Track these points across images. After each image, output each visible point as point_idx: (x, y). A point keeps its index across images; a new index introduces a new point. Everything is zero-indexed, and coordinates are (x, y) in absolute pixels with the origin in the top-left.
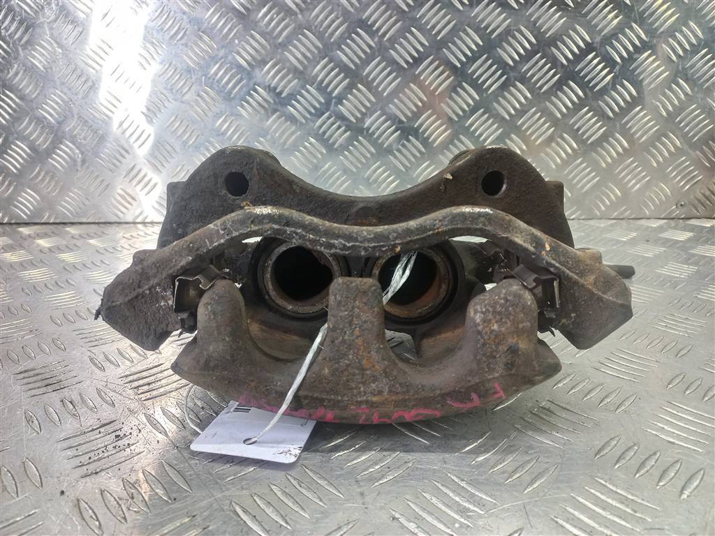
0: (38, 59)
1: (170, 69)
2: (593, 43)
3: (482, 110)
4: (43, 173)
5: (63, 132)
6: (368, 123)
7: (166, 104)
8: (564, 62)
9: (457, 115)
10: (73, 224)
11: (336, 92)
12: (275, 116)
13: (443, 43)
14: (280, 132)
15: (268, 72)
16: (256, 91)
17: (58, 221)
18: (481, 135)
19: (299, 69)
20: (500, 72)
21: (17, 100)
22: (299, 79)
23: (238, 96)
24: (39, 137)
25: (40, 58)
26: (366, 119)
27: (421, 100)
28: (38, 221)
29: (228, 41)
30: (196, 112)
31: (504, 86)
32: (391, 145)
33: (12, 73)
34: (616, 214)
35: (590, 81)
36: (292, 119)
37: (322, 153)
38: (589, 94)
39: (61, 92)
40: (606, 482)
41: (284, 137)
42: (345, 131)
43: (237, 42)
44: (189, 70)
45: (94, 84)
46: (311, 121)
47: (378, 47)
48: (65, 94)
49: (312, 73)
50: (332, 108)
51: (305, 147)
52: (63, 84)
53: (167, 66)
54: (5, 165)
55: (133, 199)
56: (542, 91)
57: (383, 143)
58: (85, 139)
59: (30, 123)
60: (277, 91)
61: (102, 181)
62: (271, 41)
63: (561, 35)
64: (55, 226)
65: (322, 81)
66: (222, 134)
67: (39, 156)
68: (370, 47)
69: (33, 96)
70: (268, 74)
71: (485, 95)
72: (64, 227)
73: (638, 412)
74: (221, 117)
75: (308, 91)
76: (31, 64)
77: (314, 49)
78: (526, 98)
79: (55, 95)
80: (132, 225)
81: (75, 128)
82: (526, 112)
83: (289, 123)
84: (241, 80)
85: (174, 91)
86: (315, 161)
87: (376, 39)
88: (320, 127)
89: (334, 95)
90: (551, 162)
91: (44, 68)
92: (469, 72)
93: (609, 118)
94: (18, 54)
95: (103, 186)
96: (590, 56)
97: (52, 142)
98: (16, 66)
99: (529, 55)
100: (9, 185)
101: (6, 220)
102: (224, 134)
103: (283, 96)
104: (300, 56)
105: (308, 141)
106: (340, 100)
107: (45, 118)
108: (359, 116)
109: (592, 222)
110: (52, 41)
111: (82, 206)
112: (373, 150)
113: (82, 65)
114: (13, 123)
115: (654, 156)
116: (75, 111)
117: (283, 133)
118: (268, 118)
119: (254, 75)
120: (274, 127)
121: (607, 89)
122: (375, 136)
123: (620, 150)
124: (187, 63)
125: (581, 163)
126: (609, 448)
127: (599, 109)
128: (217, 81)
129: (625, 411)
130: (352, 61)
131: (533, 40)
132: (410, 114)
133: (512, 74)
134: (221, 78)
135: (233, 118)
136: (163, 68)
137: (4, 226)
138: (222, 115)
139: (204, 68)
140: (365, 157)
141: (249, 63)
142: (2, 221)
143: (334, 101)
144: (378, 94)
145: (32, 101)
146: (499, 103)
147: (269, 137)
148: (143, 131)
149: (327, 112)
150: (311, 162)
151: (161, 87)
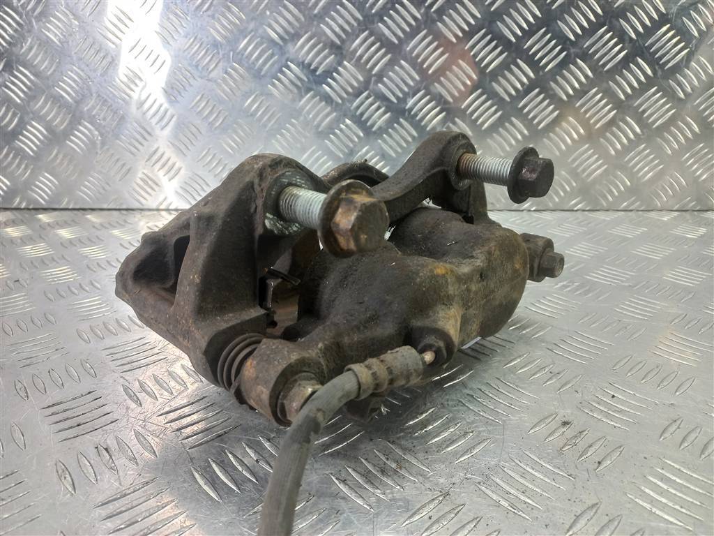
0: (54, 32)
1: (195, 43)
2: (667, 14)
3: (537, 90)
4: (60, 156)
5: (81, 112)
6: (410, 103)
7: (191, 81)
8: (633, 36)
9: (510, 95)
10: (93, 210)
11: (377, 68)
12: (309, 95)
13: (498, 15)
14: (313, 113)
15: (302, 47)
16: (288, 68)
17: (77, 207)
18: (535, 117)
19: (336, 43)
20: (559, 47)
21: (32, 77)
22: (336, 55)
23: (269, 74)
24: (55, 117)
25: (56, 31)
26: (408, 100)
27: (471, 79)
28: (57, 207)
29: (258, 12)
30: (224, 91)
31: (563, 64)
33: (25, 47)
35: (661, 58)
36: (327, 99)
37: (358, 137)
38: (660, 73)
39: (79, 68)
41: (318, 119)
42: (385, 113)
43: (268, 13)
44: (216, 45)
45: (113, 60)
46: (349, 101)
47: (425, 18)
48: (83, 71)
49: (350, 48)
50: (371, 86)
51: (341, 130)
52: (80, 59)
53: (192, 40)
54: (21, 147)
55: (157, 184)
56: (605, 69)
57: (426, 126)
58: (104, 119)
59: (46, 102)
60: (312, 67)
61: (124, 165)
62: (307, 12)
63: (632, 6)
64: (76, 212)
65: (361, 57)
66: (252, 115)
67: (55, 138)
68: (415, 18)
69: (49, 73)
70: (303, 49)
71: (541, 73)
72: (84, 214)
74: (250, 97)
75: (345, 68)
76: (44, 37)
77: (353, 22)
78: (586, 76)
79: (72, 72)
80: (155, 212)
81: (93, 107)
82: (586, 92)
83: (324, 103)
84: (272, 55)
85: (200, 68)
86: (351, 145)
87: (422, 11)
88: (358, 107)
89: (374, 72)
90: (611, 148)
91: (60, 41)
92: (525, 47)
93: (681, 99)
94: (32, 26)
95: (124, 170)
96: (665, 29)
97: (70, 123)
98: (30, 40)
99: (594, 27)
100: (26, 168)
101: (23, 205)
102: (253, 115)
103: (318, 73)
104: (337, 29)
105: (344, 123)
106: (380, 77)
107: (62, 96)
108: (401, 95)
109: (652, 215)
110: (68, 12)
111: (102, 191)
112: (415, 134)
113: (101, 39)
114: (28, 102)
116: (94, 90)
117: (317, 115)
118: (302, 97)
119: (286, 50)
120: (307, 108)
121: (680, 67)
122: (418, 118)
123: (690, 135)
124: (214, 37)
125: (644, 149)
127: (668, 89)
128: (247, 57)
130: (395, 35)
131: (599, 11)
132: (456, 94)
133: (572, 50)
134: (251, 54)
135: (263, 98)
136: (187, 42)
137: (22, 212)
138: (252, 95)
139: (232, 42)
140: (406, 141)
141: (281, 38)
142: (19, 207)
143: (373, 79)
144: (422, 72)
145: (48, 78)
146: (556, 82)
147: (302, 118)
148: (166, 112)
149: (366, 91)
150: (347, 147)
151: (185, 63)
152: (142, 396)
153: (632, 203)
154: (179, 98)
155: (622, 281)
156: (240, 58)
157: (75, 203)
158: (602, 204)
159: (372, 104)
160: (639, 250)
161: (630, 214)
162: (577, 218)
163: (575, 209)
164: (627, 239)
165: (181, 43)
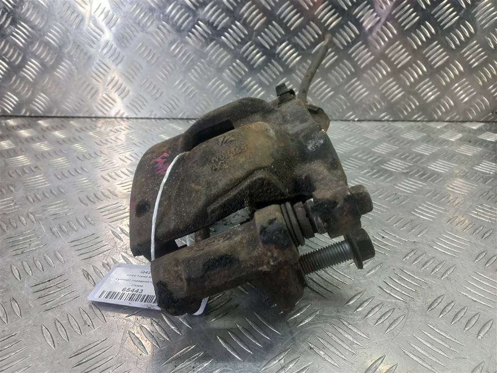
1: (138, 8)
3: (361, 42)
4: (51, 82)
5: (63, 53)
6: (279, 49)
7: (136, 33)
8: (424, 7)
9: (343, 45)
10: (73, 117)
11: (257, 26)
12: (212, 44)
14: (216, 55)
15: (208, 11)
16: (199, 25)
17: (63, 115)
18: (359, 60)
19: (230, 9)
20: (375, 14)
21: (30, 29)
22: (230, 17)
23: (186, 29)
24: (46, 56)
26: (277, 47)
27: (318, 34)
28: (50, 115)
30: (157, 40)
32: (294, 66)
33: (25, 8)
34: (448, 118)
35: (441, 22)
36: (223, 45)
37: (245, 71)
38: (440, 32)
39: (61, 23)
40: (434, 327)
41: (219, 59)
42: (262, 56)
44: (151, 10)
45: (82, 18)
46: (238, 47)
48: (63, 25)
49: (239, 12)
50: (253, 38)
51: (233, 67)
52: (61, 18)
53: (135, 6)
54: (24, 76)
55: (114, 101)
56: (405, 29)
57: (288, 65)
58: (78, 58)
59: (39, 46)
60: (215, 25)
61: (92, 88)
64: (62, 119)
65: (247, 18)
67: (46, 69)
69: (41, 26)
71: (363, 31)
72: (68, 121)
73: (456, 279)
74: (173, 44)
75: (236, 26)
76: (38, 3)
78: (393, 34)
79: (56, 26)
80: (113, 119)
82: (392, 44)
83: (222, 49)
84: (188, 17)
85: (141, 25)
86: (240, 77)
88: (245, 52)
89: (255, 29)
90: (407, 81)
91: (48, 6)
92: (354, 13)
93: (452, 49)
95: (93, 91)
96: (445, 2)
97: (56, 60)
98: (27, 4)
100: (28, 90)
101: (28, 114)
102: (176, 56)
103: (218, 29)
105: (235, 62)
106: (259, 32)
107: (50, 42)
108: (272, 44)
109: (432, 124)
111: (79, 105)
112: (281, 69)
114: (28, 46)
115: (481, 78)
116: (71, 38)
118: (208, 45)
119: (198, 13)
120: (212, 52)
121: (453, 28)
122: (284, 59)
123: (457, 72)
124: (149, 4)
125: (428, 82)
126: (436, 304)
127: (445, 43)
128: (172, 18)
129: (447, 278)
130: (270, 5)
132: (309, 44)
133: (384, 16)
134: (174, 16)
135: (183, 45)
136: (132, 7)
137: (27, 118)
138: (175, 42)
139: (162, 7)
140: (275, 74)
141: (194, 5)
142: (25, 115)
143: (254, 33)
144: (286, 29)
145: (40, 30)
146: (373, 37)
147: (208, 59)
148: (119, 53)
149: (250, 41)
150: (237, 77)
151: (131, 21)
152: (122, 236)
153: (420, 116)
154: (128, 45)
155: (403, 169)
156: (167, 18)
157: (61, 113)
158: (400, 117)
160: (418, 149)
161: (417, 123)
162: (384, 126)
163: (383, 119)
164: (412, 141)
165: (128, 8)
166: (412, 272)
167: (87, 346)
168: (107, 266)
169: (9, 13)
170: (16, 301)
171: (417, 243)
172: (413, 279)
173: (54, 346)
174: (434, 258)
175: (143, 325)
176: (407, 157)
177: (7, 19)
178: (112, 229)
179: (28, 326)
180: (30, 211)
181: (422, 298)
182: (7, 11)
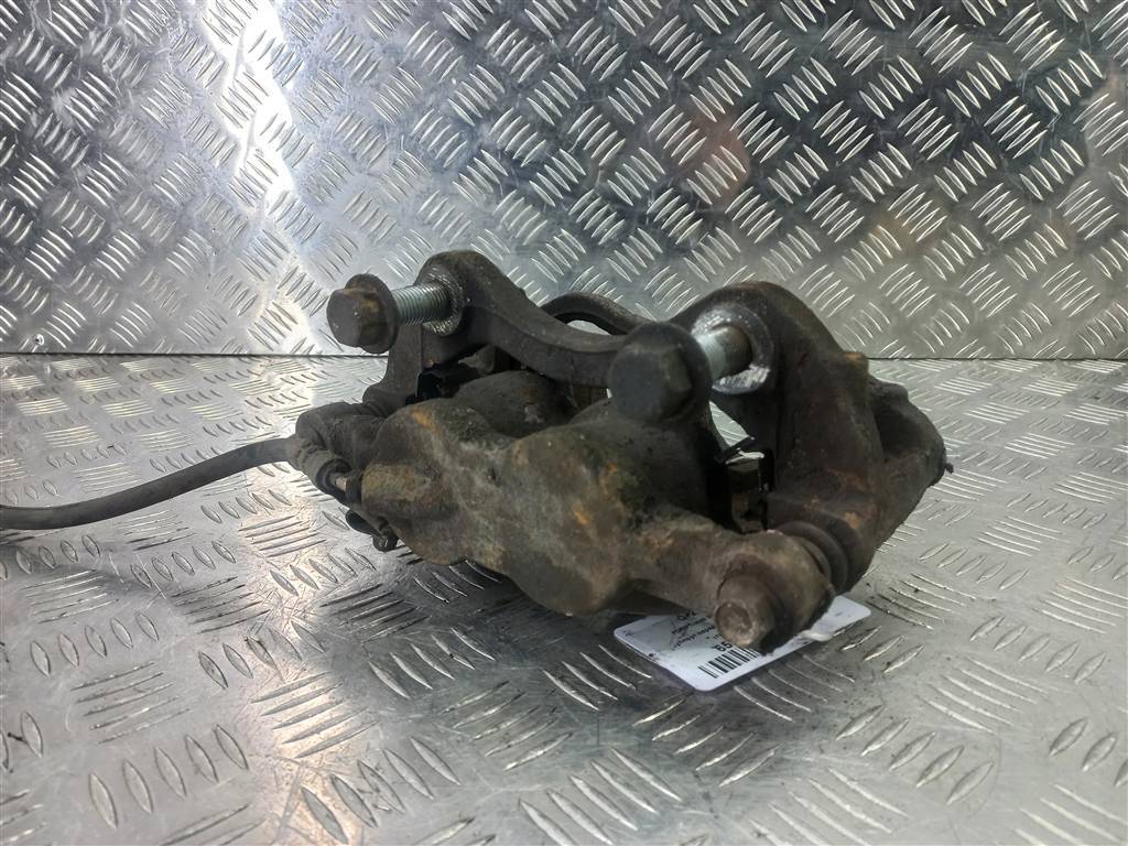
0: (157, 108)
1: (352, 123)
2: (1014, 82)
3: (832, 188)
4: (157, 281)
5: (190, 218)
6: (653, 205)
7: (346, 176)
8: (967, 113)
9: (793, 195)
10: (201, 356)
11: (606, 158)
12: (509, 196)
13: (776, 84)
14: (516, 220)
15: (502, 129)
16: (482, 158)
17: (179, 352)
18: (829, 226)
19: (549, 124)
20: (862, 128)
21: (124, 170)
22: (548, 139)
23: (454, 166)
24: (153, 225)
25: (160, 108)
26: (650, 201)
27: (737, 172)
28: (150, 351)
29: (441, 81)
30: (390, 190)
31: (869, 152)
32: (686, 242)
33: (117, 129)
34: (1040, 351)
35: (1008, 142)
36: (535, 200)
37: (579, 253)
38: (1006, 163)
39: (189, 158)
40: (1072, 791)
41: (523, 229)
42: (617, 220)
43: (454, 82)
44: (381, 127)
46: (565, 203)
47: (672, 87)
48: (193, 160)
49: (568, 130)
50: (598, 183)
51: (554, 244)
52: (192, 146)
53: (347, 119)
54: (104, 267)
55: (292, 319)
56: (929, 158)
57: (674, 239)
58: (221, 228)
59: (141, 204)
60: (514, 157)
61: (247, 292)
62: (508, 81)
63: (963, 71)
64: (176, 359)
65: (584, 142)
66: (429, 223)
67: (151, 253)
68: (659, 89)
69: (148, 164)
70: (500, 131)
71: (837, 165)
72: (188, 362)
73: (1110, 683)
74: (427, 198)
75: (561, 158)
76: (146, 116)
77: (572, 94)
78: (902, 169)
79: (179, 163)
80: (290, 359)
82: (902, 191)
83: (530, 207)
84: (460, 140)
85: (358, 158)
86: (569, 265)
87: (670, 78)
88: (579, 212)
89: (601, 164)
90: (939, 269)
91: (164, 121)
92: (815, 128)
93: (1036, 201)
94: (128, 101)
95: (247, 299)
96: (1011, 102)
97: (173, 233)
98: (123, 118)
99: (910, 102)
100: (109, 297)
101: (103, 350)
103: (523, 165)
104: (551, 105)
105: (559, 234)
106: (609, 171)
107: (164, 197)
108: (639, 196)
109: (1002, 365)
110: (177, 81)
111: (215, 329)
112: (658, 248)
113: (221, 117)
114: (117, 204)
116: (208, 186)
117: (521, 223)
118: (499, 199)
119: (479, 133)
120: (508, 213)
121: (1034, 155)
122: (663, 227)
123: (1052, 251)
124: (379, 115)
125: (988, 272)
126: (1070, 739)
127: (1019, 186)
128: (424, 143)
129: (1089, 681)
130: (631, 112)
131: (918, 79)
132: (718, 194)
133: (881, 133)
134: (430, 139)
135: (447, 199)
136: (341, 123)
137: (100, 358)
138: (430, 194)
139: (404, 123)
140: (646, 259)
141: (472, 116)
142: (97, 351)
143: (600, 173)
144: (669, 162)
145: (145, 172)
146: (859, 176)
147: (500, 227)
148: (309, 219)
149: (590, 189)
150: (563, 267)
151: (337, 150)
152: (296, 584)
153: (973, 349)
154: (328, 199)
156: (415, 145)
157: (176, 347)
158: (929, 350)
159: (598, 208)
161: (970, 363)
163: (891, 356)
164: (960, 397)
165: (331, 122)
166: (998, 665)
167: (198, 822)
168: (257, 646)
169: (84, 138)
170: (33, 721)
171: (1001, 602)
172: (1002, 681)
173: (116, 822)
174: (1048, 635)
175: (338, 776)
176: (954, 428)
177: (77, 151)
178: (274, 570)
179: (58, 775)
180: (88, 532)
181: (1030, 725)
182: (80, 133)
